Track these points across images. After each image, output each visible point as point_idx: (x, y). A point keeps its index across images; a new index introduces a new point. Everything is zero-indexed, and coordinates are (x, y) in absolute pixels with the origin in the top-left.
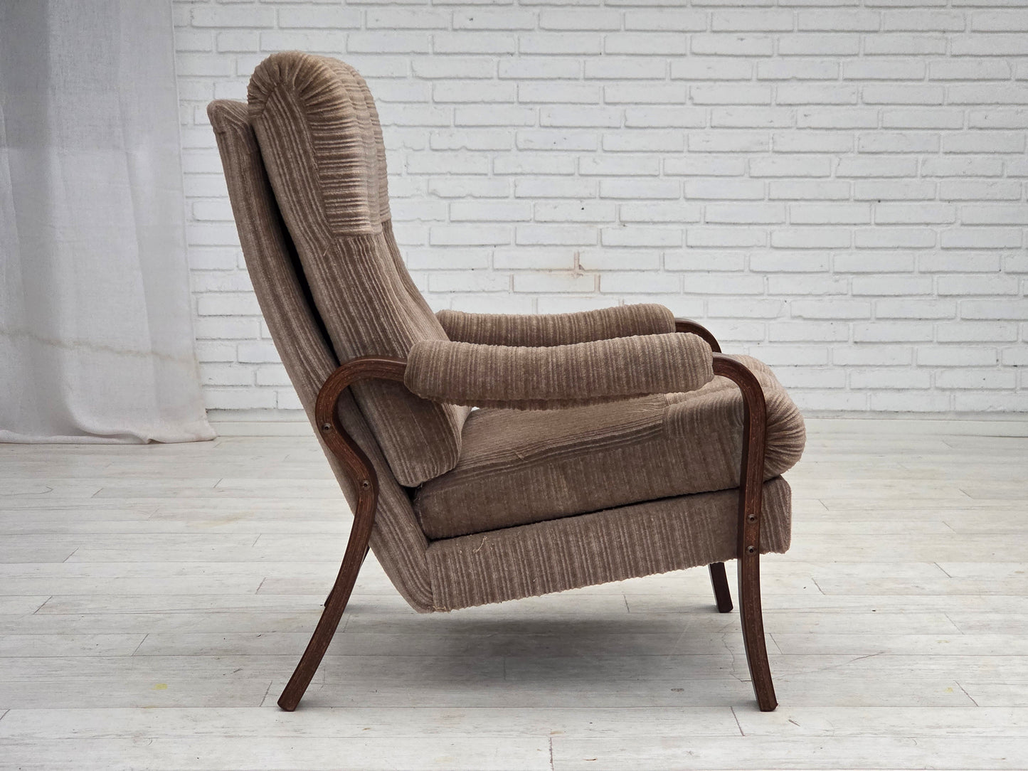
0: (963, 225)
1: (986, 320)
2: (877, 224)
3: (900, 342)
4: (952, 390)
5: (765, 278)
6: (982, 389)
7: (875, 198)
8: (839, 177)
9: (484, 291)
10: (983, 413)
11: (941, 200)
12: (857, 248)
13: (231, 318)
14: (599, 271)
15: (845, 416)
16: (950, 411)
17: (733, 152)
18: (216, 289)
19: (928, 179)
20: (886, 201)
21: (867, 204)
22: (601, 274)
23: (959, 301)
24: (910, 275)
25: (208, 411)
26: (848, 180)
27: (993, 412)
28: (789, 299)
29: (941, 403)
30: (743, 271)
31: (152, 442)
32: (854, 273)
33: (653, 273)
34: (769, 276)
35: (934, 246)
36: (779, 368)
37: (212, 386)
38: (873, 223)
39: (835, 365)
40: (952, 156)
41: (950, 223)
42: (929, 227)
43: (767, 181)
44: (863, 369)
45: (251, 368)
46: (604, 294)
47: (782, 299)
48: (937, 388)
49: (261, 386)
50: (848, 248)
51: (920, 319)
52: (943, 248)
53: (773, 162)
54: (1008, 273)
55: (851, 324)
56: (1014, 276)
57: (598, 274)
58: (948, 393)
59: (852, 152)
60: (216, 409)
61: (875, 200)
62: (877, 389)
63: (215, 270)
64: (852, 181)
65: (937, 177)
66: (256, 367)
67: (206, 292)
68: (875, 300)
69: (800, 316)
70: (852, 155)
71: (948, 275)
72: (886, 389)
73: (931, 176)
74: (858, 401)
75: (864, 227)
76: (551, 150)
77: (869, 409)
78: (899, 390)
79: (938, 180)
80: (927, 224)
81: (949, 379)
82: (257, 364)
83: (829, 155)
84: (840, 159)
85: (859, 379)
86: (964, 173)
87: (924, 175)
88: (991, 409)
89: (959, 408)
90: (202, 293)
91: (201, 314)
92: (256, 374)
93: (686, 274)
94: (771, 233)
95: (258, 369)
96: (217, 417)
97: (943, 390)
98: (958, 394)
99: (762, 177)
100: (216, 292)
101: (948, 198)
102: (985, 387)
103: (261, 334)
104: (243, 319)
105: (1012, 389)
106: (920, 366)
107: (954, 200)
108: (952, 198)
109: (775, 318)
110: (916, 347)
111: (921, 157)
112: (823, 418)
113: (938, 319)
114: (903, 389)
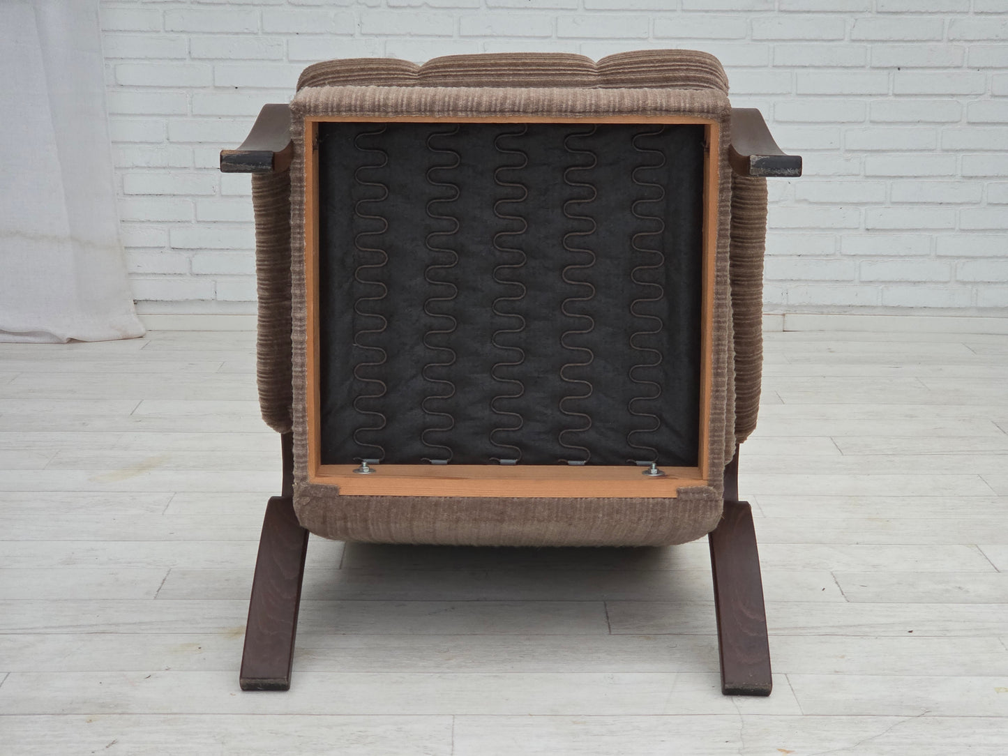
0: (994, 96)
2: (896, 95)
3: (916, 230)
4: (975, 283)
7: (895, 65)
8: (854, 41)
11: (969, 68)
12: (872, 122)
15: (853, 312)
16: (970, 308)
17: (733, 11)
18: (144, 165)
19: (954, 43)
20: (907, 68)
21: (886, 72)
23: (986, 183)
24: (931, 153)
25: (136, 302)
26: (865, 44)
29: (961, 298)
31: (72, 340)
32: (867, 151)
35: (960, 121)
36: (780, 258)
37: (142, 274)
38: (891, 93)
39: (845, 255)
40: (983, 17)
41: (980, 95)
42: (955, 99)
43: (771, 45)
44: (875, 259)
45: (185, 255)
48: (958, 282)
49: (197, 275)
50: (861, 122)
51: (941, 203)
52: (969, 123)
53: (779, 23)
55: (863, 209)
58: (969, 287)
59: (870, 12)
60: (147, 301)
61: (893, 67)
62: (890, 282)
63: (141, 142)
64: (869, 45)
65: (966, 41)
66: (190, 254)
67: (133, 168)
68: (889, 182)
69: (806, 200)
70: (870, 15)
71: (975, 154)
72: (900, 282)
73: (959, 41)
74: (870, 296)
75: (880, 99)
76: (526, 8)
77: (880, 304)
78: (915, 283)
79: (966, 45)
80: (953, 95)
81: (969, 271)
82: (192, 249)
83: (843, 16)
84: (856, 20)
85: (869, 271)
86: (997, 36)
87: (951, 39)
89: (982, 304)
90: (128, 168)
91: (126, 192)
92: (191, 261)
94: (774, 105)
95: (193, 257)
96: (146, 309)
97: (964, 283)
98: (981, 288)
99: (767, 40)
100: (144, 168)
101: (976, 65)
103: (196, 216)
104: (176, 200)
106: (939, 257)
107: (983, 68)
108: (982, 66)
109: (777, 202)
110: (935, 235)
111: (948, 18)
112: (829, 314)
113: (961, 204)
114: (919, 282)
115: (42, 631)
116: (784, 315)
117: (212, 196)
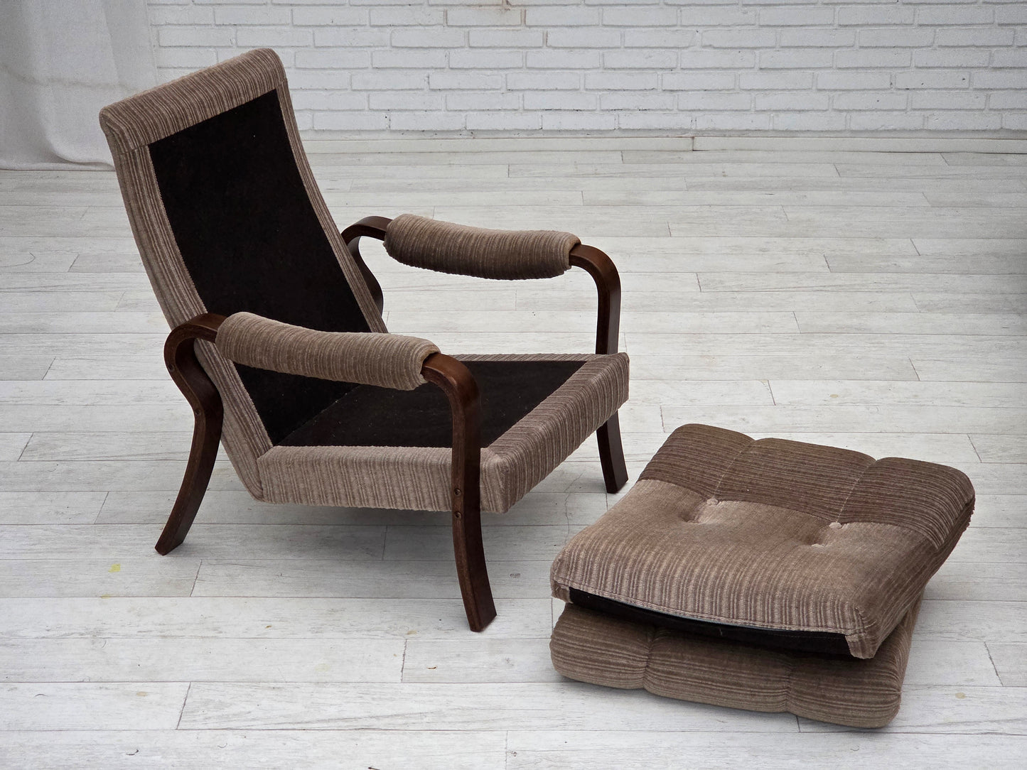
1: (883, 47)
3: (802, 68)
4: (848, 111)
5: (679, 11)
6: (877, 110)
9: (420, 25)
10: (877, 131)
13: (189, 49)
14: (524, 6)
15: (750, 135)
16: (845, 130)
18: (175, 23)
22: (527, 8)
23: (858, 30)
24: (813, 6)
27: (885, 130)
28: (701, 30)
29: (838, 122)
30: (658, 4)
32: (761, 5)
33: (574, 7)
34: (682, 8)
36: (690, 93)
39: (742, 90)
44: (767, 92)
46: (530, 27)
47: (694, 29)
48: (835, 110)
51: (821, 47)
54: (904, 4)
55: (757, 52)
56: (910, 6)
57: (523, 8)
58: (844, 114)
62: (779, 111)
63: (172, 6)
67: (166, 25)
68: (779, 30)
69: (710, 46)
71: (849, 6)
72: (788, 110)
74: (761, 122)
77: (771, 128)
78: (800, 111)
81: (844, 102)
85: (763, 102)
88: (883, 128)
89: (854, 127)
90: (162, 25)
91: (162, 44)
93: (604, 7)
97: (841, 111)
98: (854, 114)
100: (175, 25)
102: (879, 108)
104: (201, 50)
105: (903, 110)
106: (820, 90)
109: (687, 48)
110: (817, 72)
112: (731, 135)
113: (838, 47)
114: (803, 110)
115: (126, 458)
116: (693, 138)
117: (230, 47)
